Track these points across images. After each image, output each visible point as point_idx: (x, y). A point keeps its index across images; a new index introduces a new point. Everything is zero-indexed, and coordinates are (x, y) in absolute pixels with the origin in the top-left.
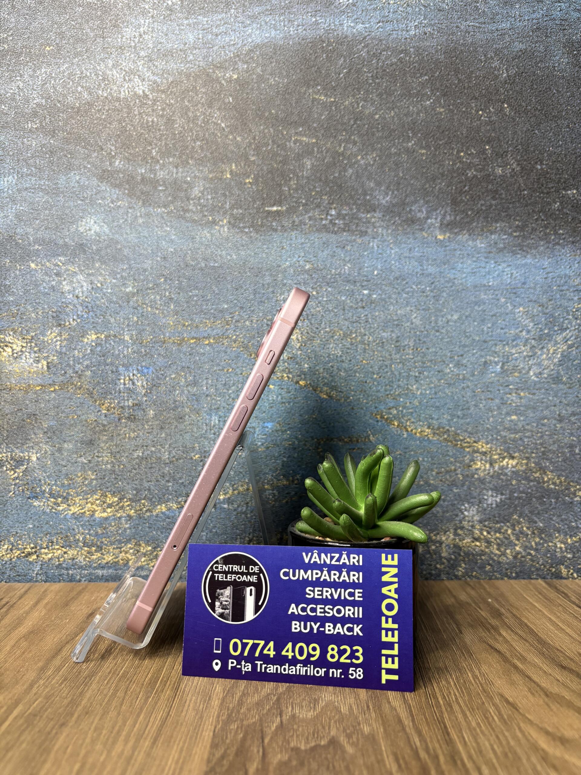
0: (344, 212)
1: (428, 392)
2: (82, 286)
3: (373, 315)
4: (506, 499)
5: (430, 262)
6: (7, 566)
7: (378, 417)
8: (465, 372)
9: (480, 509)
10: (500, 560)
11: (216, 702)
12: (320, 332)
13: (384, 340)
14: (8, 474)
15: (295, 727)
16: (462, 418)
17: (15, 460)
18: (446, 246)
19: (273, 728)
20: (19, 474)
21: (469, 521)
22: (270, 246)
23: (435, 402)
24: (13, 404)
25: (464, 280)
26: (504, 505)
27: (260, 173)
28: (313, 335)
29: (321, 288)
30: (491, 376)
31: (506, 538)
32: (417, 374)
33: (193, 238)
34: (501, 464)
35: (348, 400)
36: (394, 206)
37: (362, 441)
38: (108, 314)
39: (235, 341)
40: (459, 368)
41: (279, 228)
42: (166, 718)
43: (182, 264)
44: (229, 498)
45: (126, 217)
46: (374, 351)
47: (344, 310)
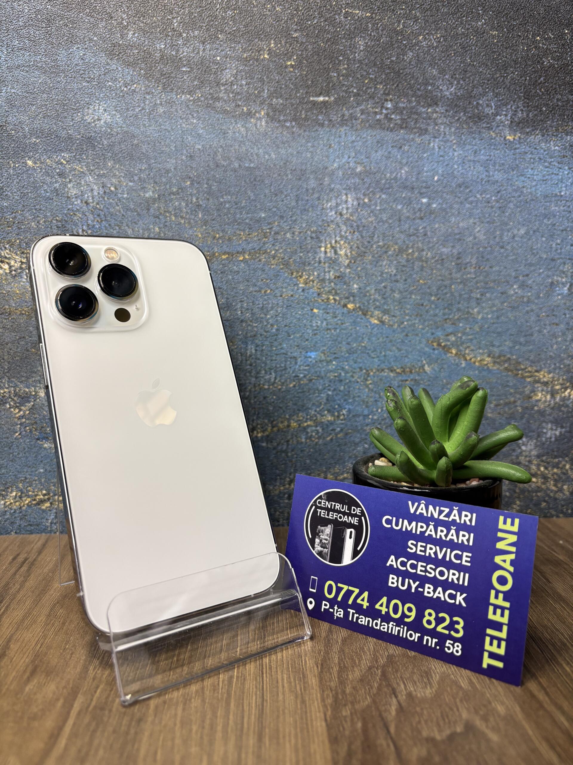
0: (401, 105)
1: (489, 316)
2: (92, 190)
3: (432, 228)
4: (566, 432)
5: (497, 168)
6: (17, 515)
7: (435, 344)
8: (529, 294)
9: (539, 443)
10: (557, 496)
11: (314, 681)
12: (372, 246)
13: (444, 257)
14: (12, 412)
15: (418, 709)
16: (524, 345)
17: (20, 396)
18: (516, 149)
19: (394, 713)
20: (24, 413)
21: (526, 456)
22: (316, 142)
23: (497, 328)
24: (14, 331)
25: (534, 189)
26: (564, 439)
27: (304, 52)
28: (363, 249)
29: (374, 194)
30: (557, 299)
31: (564, 474)
32: (478, 296)
33: (224, 134)
34: (563, 395)
35: (402, 326)
36: (459, 98)
37: (416, 372)
38: (125, 224)
39: (274, 257)
40: (523, 289)
41: (326, 123)
42: (263, 705)
43: (211, 164)
44: (268, 436)
45: (142, 105)
46: (432, 270)
47: (400, 221)
